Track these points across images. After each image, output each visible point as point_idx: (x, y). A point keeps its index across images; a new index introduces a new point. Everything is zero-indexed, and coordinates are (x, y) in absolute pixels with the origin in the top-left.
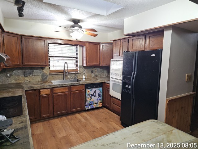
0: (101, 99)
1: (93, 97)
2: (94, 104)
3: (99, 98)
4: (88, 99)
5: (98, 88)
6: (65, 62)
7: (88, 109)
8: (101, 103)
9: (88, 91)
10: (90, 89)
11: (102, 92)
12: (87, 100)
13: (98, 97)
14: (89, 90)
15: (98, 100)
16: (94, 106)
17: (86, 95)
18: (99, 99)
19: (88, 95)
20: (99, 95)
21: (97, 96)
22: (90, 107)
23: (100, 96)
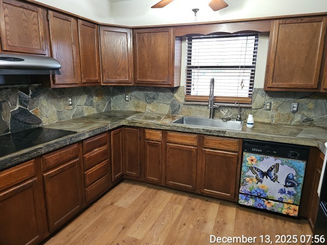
0: (294, 195)
1: (266, 180)
2: (267, 199)
3: (287, 189)
4: (247, 179)
5: (290, 160)
6: (212, 77)
7: (246, 204)
8: (297, 208)
9: (249, 158)
10: (259, 156)
11: (303, 175)
12: (245, 180)
13: (286, 186)
14: (253, 156)
15: (282, 192)
16: (269, 206)
17: (244, 169)
18: (289, 193)
19: (251, 168)
20: (290, 182)
21: (282, 180)
22: (251, 203)
23: (293, 185)
